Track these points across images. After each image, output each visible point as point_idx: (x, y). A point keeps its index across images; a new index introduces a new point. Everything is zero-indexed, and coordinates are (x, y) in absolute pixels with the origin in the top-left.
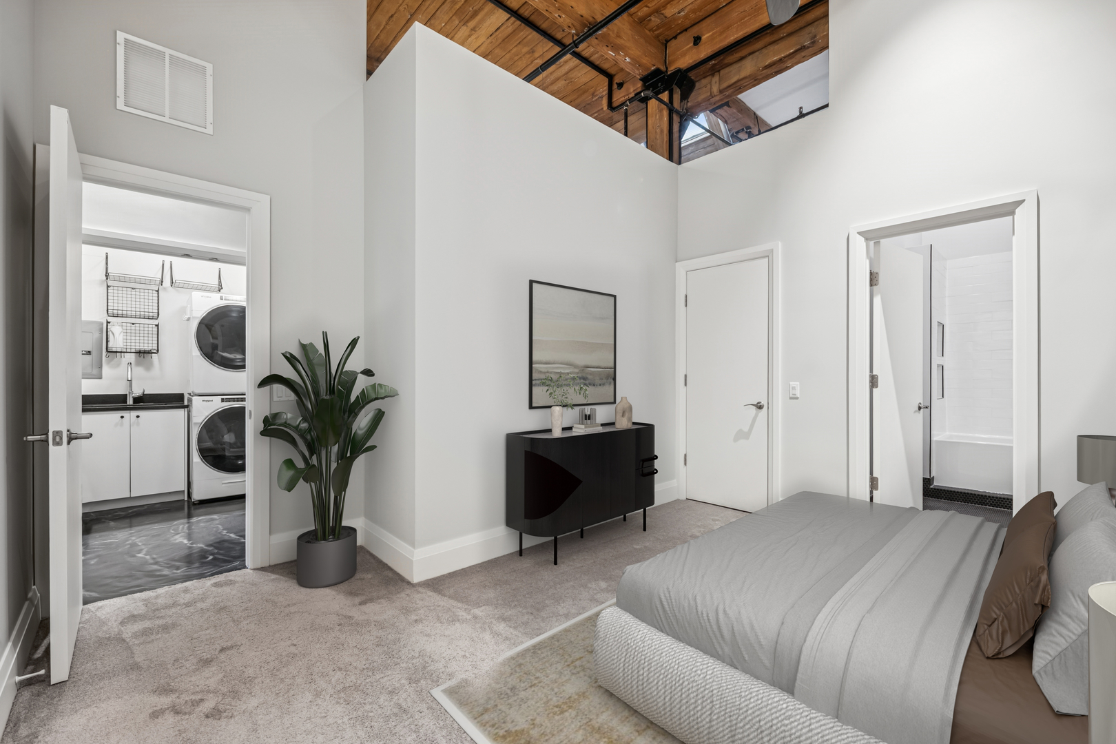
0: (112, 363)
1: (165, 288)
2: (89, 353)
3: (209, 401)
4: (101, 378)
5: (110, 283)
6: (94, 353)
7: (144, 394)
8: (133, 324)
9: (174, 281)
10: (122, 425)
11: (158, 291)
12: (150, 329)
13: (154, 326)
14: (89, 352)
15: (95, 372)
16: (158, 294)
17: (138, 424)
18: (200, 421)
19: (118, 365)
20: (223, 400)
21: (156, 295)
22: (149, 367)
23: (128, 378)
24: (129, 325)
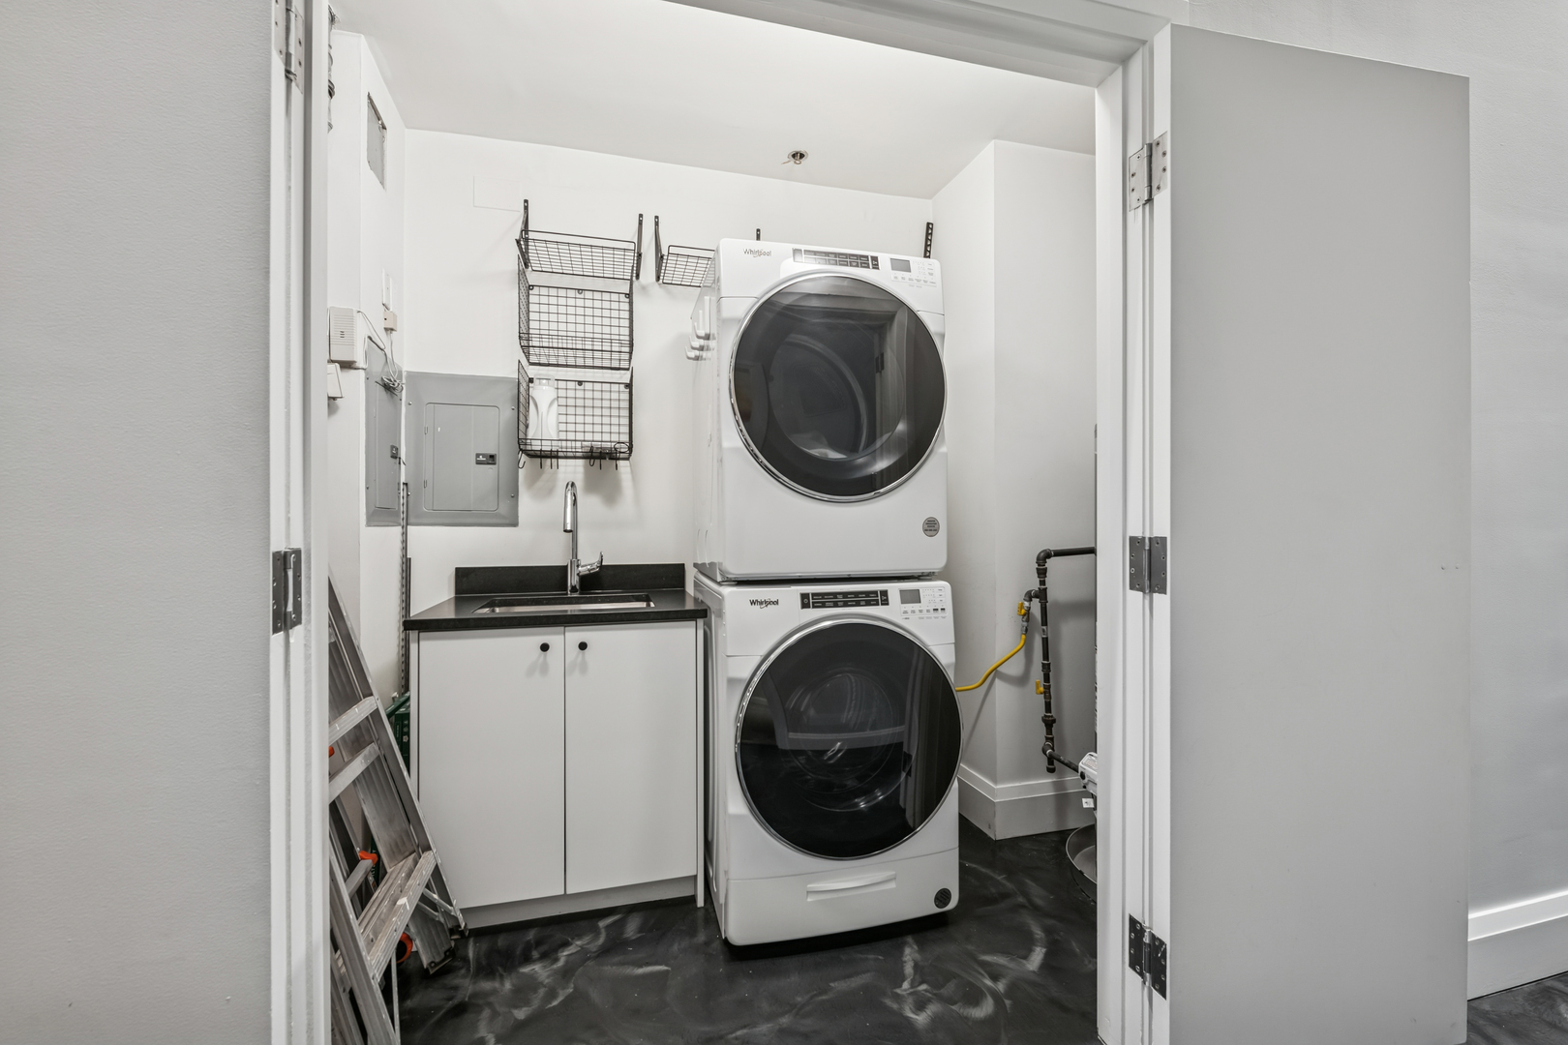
0: (539, 484)
1: (644, 288)
2: (491, 459)
3: (768, 603)
4: (515, 524)
5: (532, 278)
6: (501, 460)
7: (602, 567)
8: (580, 383)
9: (665, 252)
10: (544, 669)
11: (629, 296)
12: (615, 396)
13: (622, 387)
14: (492, 457)
15: (504, 508)
16: (631, 304)
17: (584, 668)
18: (747, 675)
19: (550, 491)
20: (806, 602)
21: (627, 307)
22: (610, 493)
23: (565, 524)
24: (571, 385)
